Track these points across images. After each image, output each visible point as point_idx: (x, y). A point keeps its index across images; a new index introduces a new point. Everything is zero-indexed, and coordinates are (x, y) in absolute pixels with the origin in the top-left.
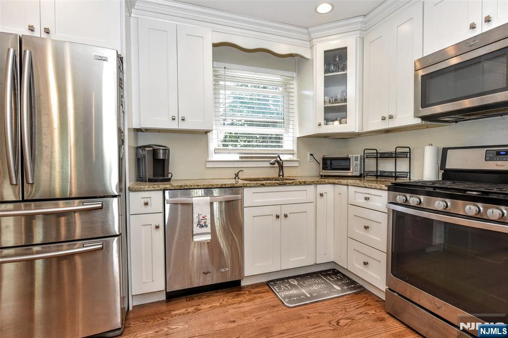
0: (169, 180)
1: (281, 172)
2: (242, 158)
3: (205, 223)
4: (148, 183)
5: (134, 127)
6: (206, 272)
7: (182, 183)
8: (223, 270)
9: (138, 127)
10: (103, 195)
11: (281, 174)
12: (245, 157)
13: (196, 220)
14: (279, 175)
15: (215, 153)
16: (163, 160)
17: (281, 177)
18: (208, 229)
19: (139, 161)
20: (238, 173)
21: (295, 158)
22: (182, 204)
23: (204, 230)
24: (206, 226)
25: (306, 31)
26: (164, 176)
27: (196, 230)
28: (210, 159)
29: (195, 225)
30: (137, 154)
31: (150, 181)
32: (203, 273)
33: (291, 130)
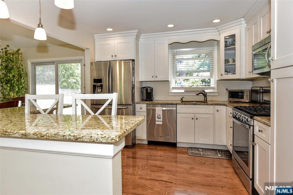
0: (152, 100)
1: (205, 98)
2: (185, 91)
3: (160, 117)
4: (144, 101)
5: (140, 81)
6: (161, 136)
7: (158, 102)
8: (167, 137)
9: (141, 81)
10: (128, 104)
11: (205, 99)
12: (187, 91)
13: (156, 116)
14: (205, 100)
15: (172, 89)
16: (150, 93)
17: (205, 101)
18: (161, 120)
19: (142, 92)
20: (182, 98)
21: (216, 91)
22: (152, 109)
23: (159, 120)
24: (160, 118)
25: (215, 28)
26: (150, 99)
27: (157, 119)
28: (170, 92)
29: (156, 118)
30: (142, 90)
31: (145, 100)
32: (160, 136)
33: (213, 77)
